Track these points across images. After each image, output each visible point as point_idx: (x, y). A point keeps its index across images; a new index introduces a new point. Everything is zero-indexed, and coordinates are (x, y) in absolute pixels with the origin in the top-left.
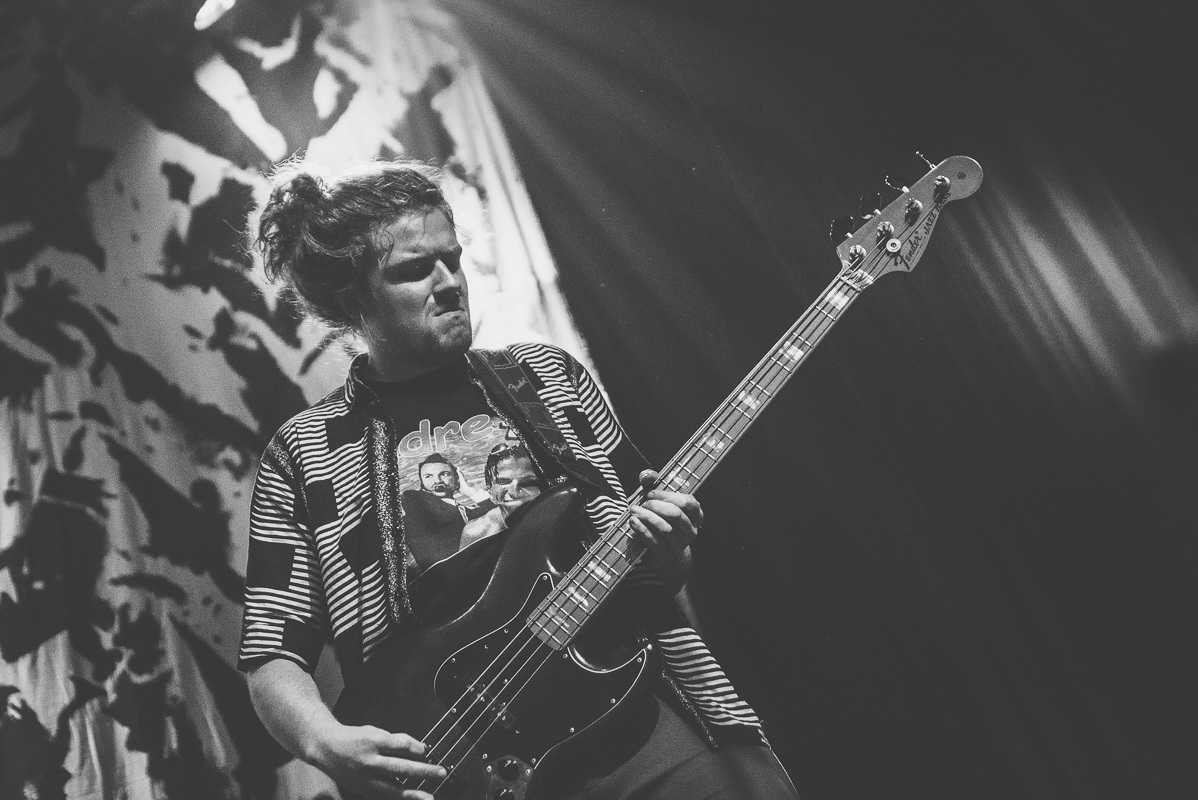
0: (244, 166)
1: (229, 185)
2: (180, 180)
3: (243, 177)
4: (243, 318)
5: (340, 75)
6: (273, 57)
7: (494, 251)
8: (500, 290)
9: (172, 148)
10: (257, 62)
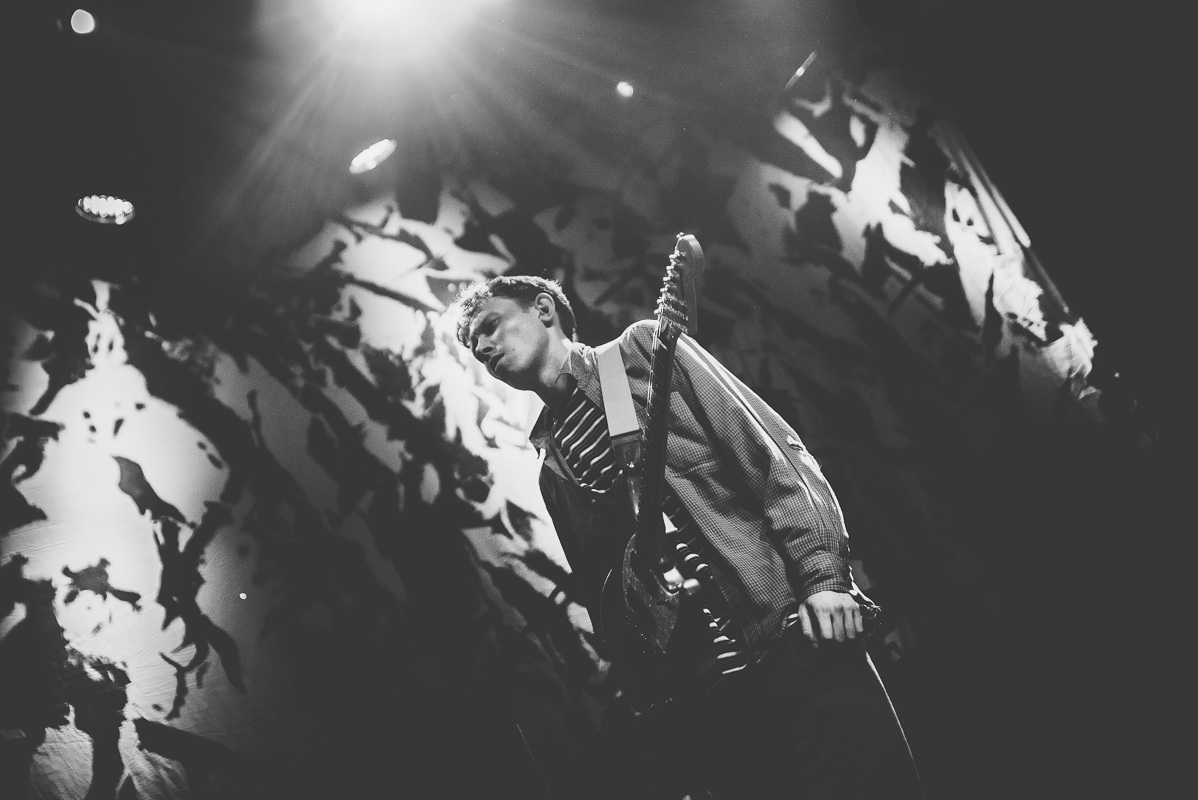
0: (821, 183)
1: (813, 196)
2: (784, 196)
3: (822, 189)
4: (844, 282)
5: (864, 119)
6: (819, 109)
7: (990, 228)
8: (999, 254)
9: (773, 174)
10: (810, 113)
